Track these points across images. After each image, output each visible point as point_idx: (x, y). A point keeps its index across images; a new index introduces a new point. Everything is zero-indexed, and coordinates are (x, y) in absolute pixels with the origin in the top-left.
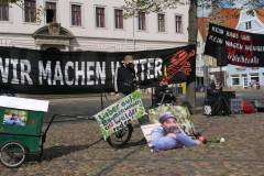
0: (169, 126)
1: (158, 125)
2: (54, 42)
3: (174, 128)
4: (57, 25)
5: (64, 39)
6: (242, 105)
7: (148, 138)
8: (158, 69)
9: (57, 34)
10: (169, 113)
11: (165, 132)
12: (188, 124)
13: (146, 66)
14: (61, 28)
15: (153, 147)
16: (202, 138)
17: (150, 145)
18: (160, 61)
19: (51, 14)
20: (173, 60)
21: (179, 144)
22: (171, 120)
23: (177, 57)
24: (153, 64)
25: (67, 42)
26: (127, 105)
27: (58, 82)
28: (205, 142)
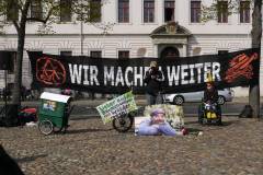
1: (148, 117)
2: (172, 41)
3: (160, 121)
4: (175, 24)
5: (182, 37)
8: (216, 73)
9: (174, 33)
10: (161, 110)
11: (152, 123)
13: (202, 70)
14: (179, 27)
17: (136, 131)
18: (218, 65)
19: (169, 13)
20: (233, 64)
21: (160, 132)
22: (160, 115)
23: (237, 61)
24: (210, 68)
25: (184, 41)
26: (122, 101)
27: (120, 83)
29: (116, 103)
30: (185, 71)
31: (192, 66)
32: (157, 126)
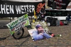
0: (40, 30)
1: (35, 29)
6: (60, 23)
7: (31, 35)
12: (47, 29)
15: (33, 39)
16: (53, 35)
17: (33, 38)
18: (34, 6)
22: (41, 27)
24: (31, 7)
26: (22, 20)
28: (54, 36)
29: (19, 21)
30: (23, 8)
31: (25, 6)
32: (42, 34)
